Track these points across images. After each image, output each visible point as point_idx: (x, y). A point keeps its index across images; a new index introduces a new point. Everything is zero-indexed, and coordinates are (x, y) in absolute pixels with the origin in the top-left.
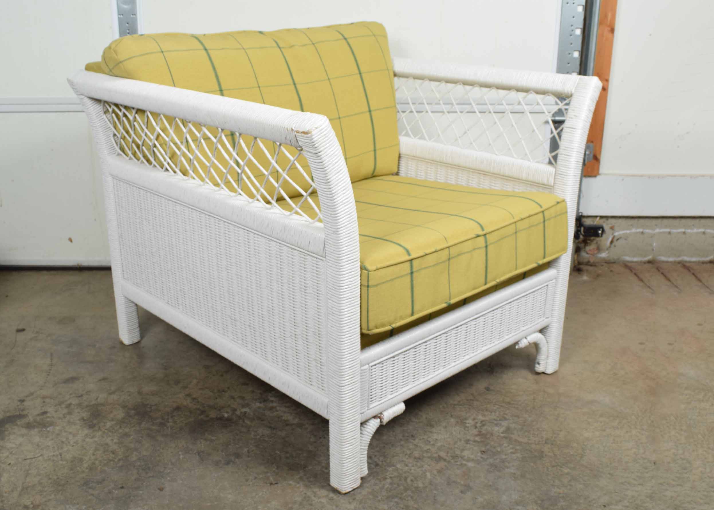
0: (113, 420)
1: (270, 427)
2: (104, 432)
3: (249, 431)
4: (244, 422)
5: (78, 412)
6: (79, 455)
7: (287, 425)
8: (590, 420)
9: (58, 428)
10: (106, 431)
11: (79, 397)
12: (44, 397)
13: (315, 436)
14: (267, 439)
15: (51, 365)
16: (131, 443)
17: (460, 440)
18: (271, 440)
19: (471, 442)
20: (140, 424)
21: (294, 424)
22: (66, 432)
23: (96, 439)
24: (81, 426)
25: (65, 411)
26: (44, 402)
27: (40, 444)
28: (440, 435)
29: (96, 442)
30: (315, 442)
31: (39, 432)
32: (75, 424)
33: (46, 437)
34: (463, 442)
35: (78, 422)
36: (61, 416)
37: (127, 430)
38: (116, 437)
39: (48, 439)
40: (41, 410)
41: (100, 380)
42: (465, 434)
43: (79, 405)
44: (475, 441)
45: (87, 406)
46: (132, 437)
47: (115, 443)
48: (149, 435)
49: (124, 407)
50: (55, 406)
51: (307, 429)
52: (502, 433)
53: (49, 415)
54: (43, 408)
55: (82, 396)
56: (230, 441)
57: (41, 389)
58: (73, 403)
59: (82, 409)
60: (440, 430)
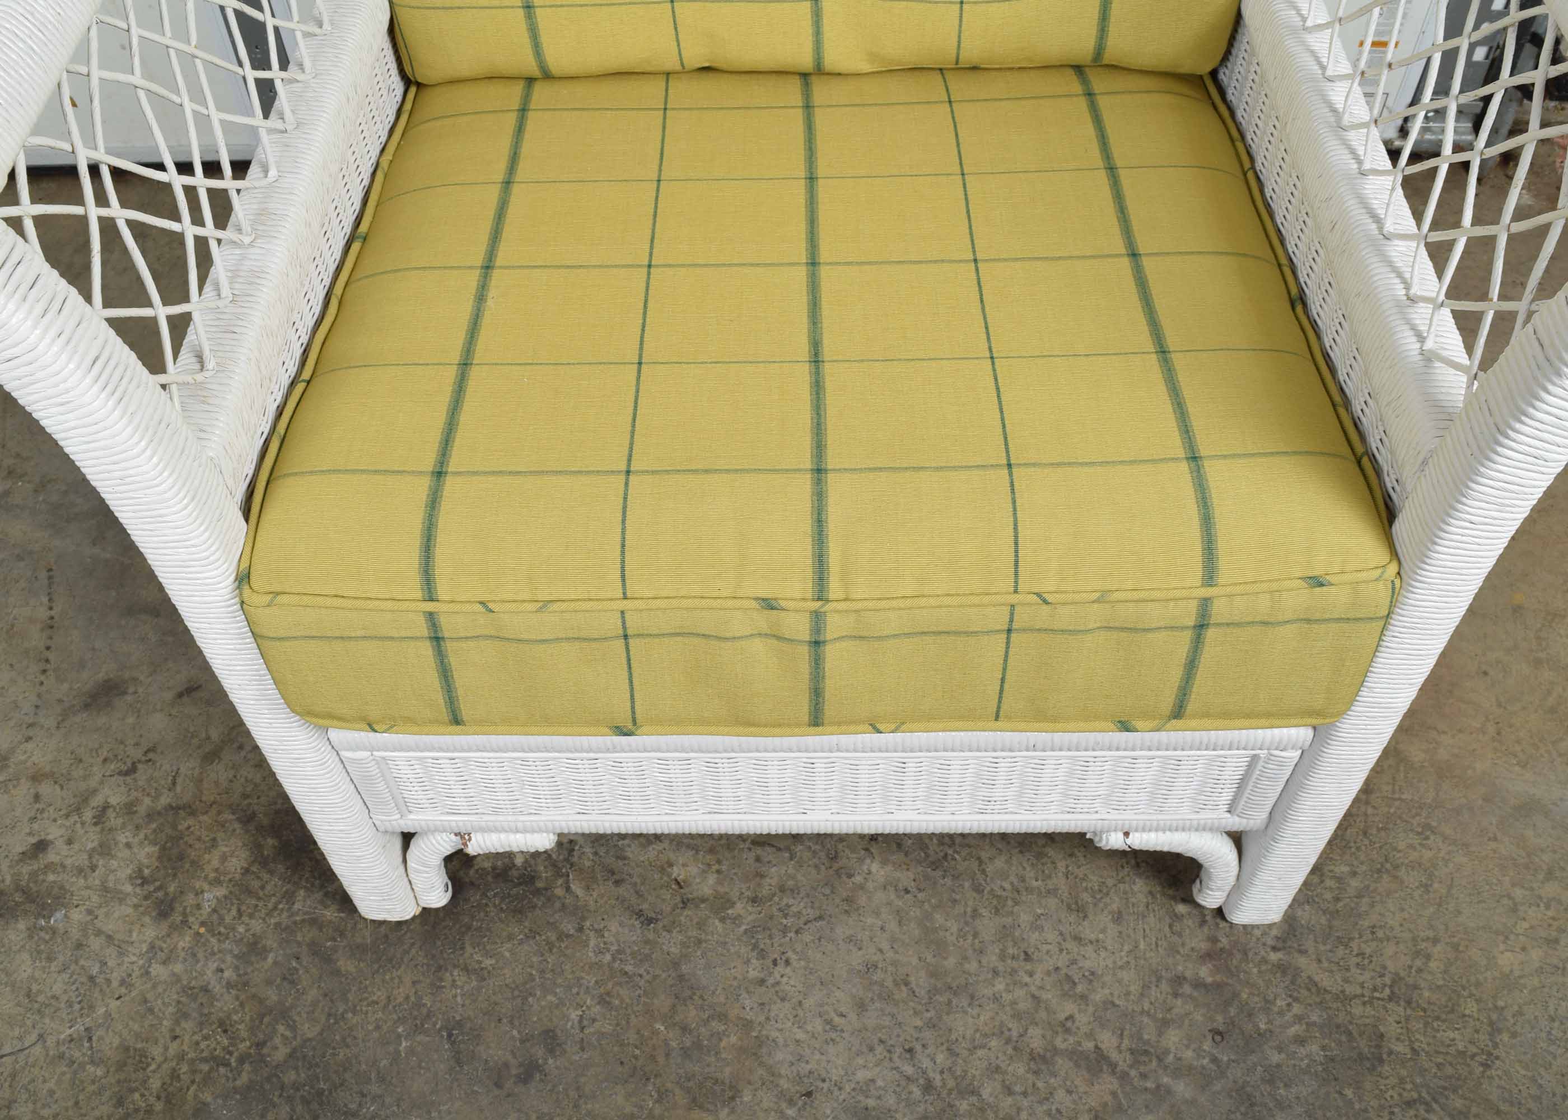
0: (217, 882)
1: (639, 914)
2: (198, 933)
3: (581, 929)
4: (568, 889)
5: (128, 845)
6: (137, 1035)
7: (685, 903)
8: (1518, 893)
9: (77, 915)
10: (202, 930)
11: (127, 773)
12: (36, 778)
13: (762, 954)
14: (629, 968)
15: (50, 626)
16: (269, 982)
17: (1159, 979)
18: (642, 971)
19: (1187, 989)
20: (289, 897)
21: (703, 900)
22: (99, 933)
23: (178, 968)
24: (136, 907)
25: (91, 839)
26: (37, 797)
27: (35, 987)
28: (1103, 954)
29: (177, 978)
30: (762, 982)
31: (32, 931)
32: (121, 898)
33: (50, 959)
34: (1164, 986)
35: (128, 888)
36: (82, 860)
37: (257, 926)
38: (229, 958)
39: (54, 967)
40: (30, 834)
41: (180, 695)
42: (1173, 950)
43: (129, 809)
44: (1199, 984)
45: (150, 816)
46: (271, 957)
47: (229, 985)
48: (315, 949)
49: (248, 819)
50: (67, 816)
51: (737, 920)
52: (1274, 949)
53: (51, 856)
54: (35, 826)
55: (133, 770)
56: (531, 974)
57: (29, 739)
58: (113, 801)
59: (138, 827)
60: (1103, 931)
